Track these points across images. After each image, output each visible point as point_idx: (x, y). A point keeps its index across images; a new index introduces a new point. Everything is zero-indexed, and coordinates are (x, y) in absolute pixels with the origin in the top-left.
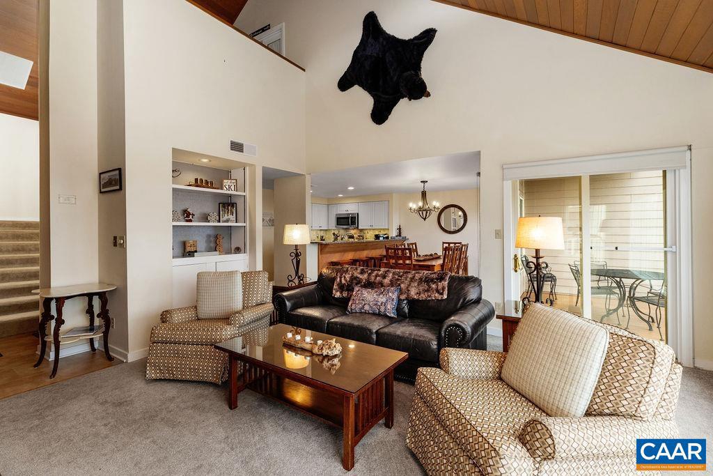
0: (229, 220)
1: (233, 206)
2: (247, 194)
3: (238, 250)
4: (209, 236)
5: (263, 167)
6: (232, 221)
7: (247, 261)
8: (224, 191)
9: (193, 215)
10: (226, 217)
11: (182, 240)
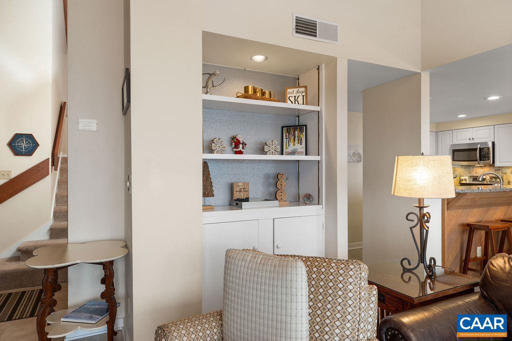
0: (296, 152)
1: (301, 131)
2: (323, 108)
3: (308, 199)
4: (267, 177)
5: (349, 60)
6: (300, 153)
7: (322, 219)
8: (288, 105)
9: (244, 144)
10: (291, 148)
11: (230, 181)
